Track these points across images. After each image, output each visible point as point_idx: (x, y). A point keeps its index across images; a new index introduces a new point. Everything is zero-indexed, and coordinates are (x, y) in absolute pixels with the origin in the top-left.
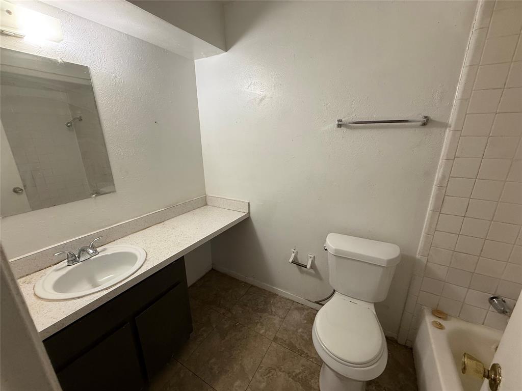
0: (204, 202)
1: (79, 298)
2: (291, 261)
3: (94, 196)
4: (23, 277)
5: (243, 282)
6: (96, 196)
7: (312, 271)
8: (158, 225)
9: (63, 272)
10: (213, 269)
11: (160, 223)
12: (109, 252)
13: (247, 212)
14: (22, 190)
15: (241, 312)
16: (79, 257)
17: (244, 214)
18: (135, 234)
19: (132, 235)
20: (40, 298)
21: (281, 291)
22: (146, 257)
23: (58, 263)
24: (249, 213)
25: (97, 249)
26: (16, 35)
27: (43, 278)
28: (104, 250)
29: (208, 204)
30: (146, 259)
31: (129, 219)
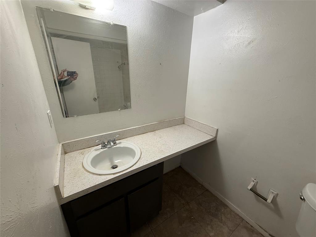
0: (182, 122)
1: (100, 175)
2: (249, 188)
3: (119, 109)
4: (82, 149)
5: (201, 184)
6: (120, 110)
7: (272, 205)
8: (152, 132)
9: (98, 152)
10: (180, 166)
11: (153, 131)
12: (121, 145)
13: (215, 136)
14: (96, 99)
15: (196, 208)
16: (107, 145)
17: (211, 137)
18: (138, 136)
19: (136, 136)
20: (84, 167)
21: (233, 205)
22: (141, 156)
23: (98, 145)
24: (216, 137)
25: (117, 141)
26: (92, 8)
27: (89, 153)
28: (120, 143)
29: (185, 123)
30: (140, 158)
31: (135, 126)
